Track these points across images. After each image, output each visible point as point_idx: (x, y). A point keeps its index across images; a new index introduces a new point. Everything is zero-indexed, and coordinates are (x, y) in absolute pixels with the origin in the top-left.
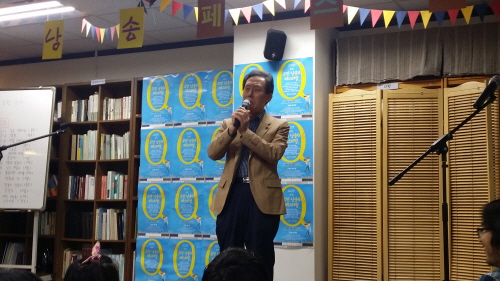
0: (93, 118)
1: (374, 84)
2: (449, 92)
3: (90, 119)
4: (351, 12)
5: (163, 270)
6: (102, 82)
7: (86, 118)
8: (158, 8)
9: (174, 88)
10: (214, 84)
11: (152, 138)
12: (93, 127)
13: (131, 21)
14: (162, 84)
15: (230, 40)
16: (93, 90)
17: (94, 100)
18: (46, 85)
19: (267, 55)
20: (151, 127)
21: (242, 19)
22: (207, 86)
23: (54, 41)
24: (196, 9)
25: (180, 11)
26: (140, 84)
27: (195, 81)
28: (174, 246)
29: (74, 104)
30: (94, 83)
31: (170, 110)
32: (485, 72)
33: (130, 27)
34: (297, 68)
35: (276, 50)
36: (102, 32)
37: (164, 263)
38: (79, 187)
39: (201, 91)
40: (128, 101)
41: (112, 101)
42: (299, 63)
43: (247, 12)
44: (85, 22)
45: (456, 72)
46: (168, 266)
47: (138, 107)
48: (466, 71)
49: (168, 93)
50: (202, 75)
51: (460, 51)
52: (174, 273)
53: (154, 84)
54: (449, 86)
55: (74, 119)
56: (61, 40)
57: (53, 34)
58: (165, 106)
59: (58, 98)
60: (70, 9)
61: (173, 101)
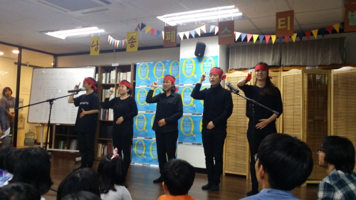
0: (113, 82)
1: (247, 69)
2: (284, 74)
3: (111, 82)
4: (238, 35)
5: (145, 155)
6: (117, 65)
7: (110, 82)
8: (145, 31)
9: (151, 69)
10: (171, 67)
11: (141, 92)
12: (113, 86)
13: (132, 38)
14: (146, 66)
15: (179, 46)
16: (113, 68)
17: (113, 73)
18: (91, 66)
19: (196, 54)
20: (140, 87)
21: (185, 37)
22: (167, 68)
23: (96, 47)
24: (163, 33)
25: (155, 33)
26: (135, 66)
27: (161, 65)
28: (150, 144)
29: (104, 75)
30: (113, 65)
31: (149, 79)
32: (301, 64)
33: (132, 41)
34: (210, 61)
35: (200, 52)
36: (118, 42)
37: (146, 151)
38: (106, 114)
39: (164, 70)
40: (129, 74)
41: (122, 74)
42: (211, 58)
43: (187, 34)
44: (110, 37)
45: (287, 64)
46: (147, 153)
47: (134, 77)
48: (292, 64)
49: (148, 71)
50: (165, 63)
51: (289, 54)
52: (150, 156)
53: (142, 66)
54: (284, 71)
55: (104, 82)
56: (99, 46)
57: (95, 43)
58: (147, 77)
59: (97, 72)
60: (102, 31)
61: (151, 75)
